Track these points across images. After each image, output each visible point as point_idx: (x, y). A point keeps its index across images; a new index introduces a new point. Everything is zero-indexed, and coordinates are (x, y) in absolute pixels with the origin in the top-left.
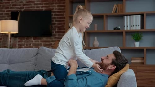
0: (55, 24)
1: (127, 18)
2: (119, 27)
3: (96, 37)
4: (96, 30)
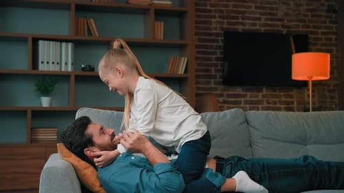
0: (217, 59)
1: (67, 48)
2: (83, 66)
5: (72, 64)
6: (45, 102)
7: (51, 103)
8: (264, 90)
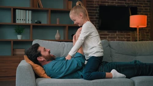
0: (96, 18)
2: (36, 21)
3: (58, 31)
4: (58, 23)
5: (31, 20)
6: (19, 37)
7: (22, 38)
8: (117, 32)
